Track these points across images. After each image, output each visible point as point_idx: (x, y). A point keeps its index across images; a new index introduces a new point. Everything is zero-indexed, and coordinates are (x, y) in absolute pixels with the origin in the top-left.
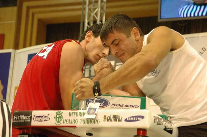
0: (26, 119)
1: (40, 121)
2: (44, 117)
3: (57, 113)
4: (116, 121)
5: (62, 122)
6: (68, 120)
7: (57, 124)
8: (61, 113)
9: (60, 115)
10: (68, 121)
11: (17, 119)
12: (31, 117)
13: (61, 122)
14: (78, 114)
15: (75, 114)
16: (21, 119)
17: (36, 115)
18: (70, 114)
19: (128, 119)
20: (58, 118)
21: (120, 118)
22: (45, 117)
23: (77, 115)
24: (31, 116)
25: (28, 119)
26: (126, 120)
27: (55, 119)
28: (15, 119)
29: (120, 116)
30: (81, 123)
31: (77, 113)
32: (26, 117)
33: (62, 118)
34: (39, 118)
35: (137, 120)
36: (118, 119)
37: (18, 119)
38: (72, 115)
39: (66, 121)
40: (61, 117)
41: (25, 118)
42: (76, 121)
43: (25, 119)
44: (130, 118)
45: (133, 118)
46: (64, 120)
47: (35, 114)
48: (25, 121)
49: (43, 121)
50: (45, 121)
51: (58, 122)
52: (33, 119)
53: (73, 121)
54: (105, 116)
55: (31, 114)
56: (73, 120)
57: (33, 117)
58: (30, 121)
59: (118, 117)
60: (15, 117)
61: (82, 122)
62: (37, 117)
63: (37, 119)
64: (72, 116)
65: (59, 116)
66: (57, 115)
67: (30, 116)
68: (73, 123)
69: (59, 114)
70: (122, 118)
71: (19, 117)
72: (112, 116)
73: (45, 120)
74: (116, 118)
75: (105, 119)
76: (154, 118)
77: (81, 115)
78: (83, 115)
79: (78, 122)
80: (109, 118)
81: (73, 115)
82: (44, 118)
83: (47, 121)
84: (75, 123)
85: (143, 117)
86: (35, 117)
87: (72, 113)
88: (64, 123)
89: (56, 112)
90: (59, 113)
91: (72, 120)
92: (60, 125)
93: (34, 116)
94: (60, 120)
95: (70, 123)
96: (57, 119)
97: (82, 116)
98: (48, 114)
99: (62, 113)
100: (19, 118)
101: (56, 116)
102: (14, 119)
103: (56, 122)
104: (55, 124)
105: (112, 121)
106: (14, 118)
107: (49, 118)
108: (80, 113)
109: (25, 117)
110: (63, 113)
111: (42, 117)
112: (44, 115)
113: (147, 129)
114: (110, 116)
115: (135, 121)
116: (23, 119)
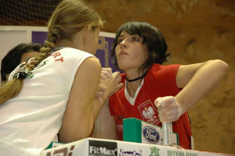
0: (110, 154)
2: (134, 153)
3: (152, 150)
8: (157, 150)
9: (157, 154)
11: (95, 152)
12: (116, 153)
14: (179, 154)
16: (101, 154)
17: (123, 150)
18: (169, 154)
22: (137, 154)
24: (116, 150)
25: (113, 155)
28: (93, 152)
31: (177, 153)
32: (109, 151)
34: (128, 155)
37: (98, 153)
38: (171, 154)
41: (107, 152)
43: (107, 154)
47: (121, 148)
52: (120, 155)
57: (119, 152)
60: (93, 148)
62: (125, 152)
65: (155, 154)
66: (152, 152)
67: (114, 151)
69: (155, 151)
71: (98, 149)
82: (135, 155)
86: (123, 153)
87: (172, 151)
89: (151, 148)
90: (155, 149)
93: (121, 150)
98: (141, 151)
99: (158, 151)
100: (99, 151)
101: (151, 154)
102: (91, 152)
106: (91, 150)
108: (181, 153)
109: (107, 150)
110: (160, 151)
111: (132, 153)
112: (134, 151)
116: (105, 153)
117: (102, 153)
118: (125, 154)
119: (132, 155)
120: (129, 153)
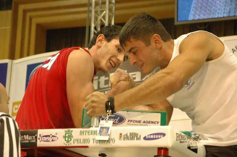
0: (31, 139)
1: (47, 141)
2: (51, 136)
3: (66, 132)
4: (134, 139)
5: (72, 142)
6: (79, 139)
7: (66, 145)
8: (70, 132)
9: (70, 134)
10: (79, 141)
12: (36, 137)
13: (70, 142)
14: (91, 132)
15: (87, 133)
17: (42, 135)
18: (82, 133)
19: (147, 137)
20: (67, 137)
21: (139, 136)
22: (53, 136)
23: (89, 133)
24: (36, 135)
25: (33, 139)
26: (145, 138)
27: (64, 138)
29: (138, 134)
30: (94, 143)
31: (89, 132)
32: (31, 137)
33: (72, 138)
34: (45, 138)
35: (158, 138)
36: (135, 138)
37: (22, 139)
38: (83, 133)
39: (77, 140)
40: (70, 137)
41: (29, 138)
42: (88, 140)
43: (29, 139)
44: (149, 136)
45: (153, 136)
46: (74, 139)
47: (40, 134)
48: (29, 142)
49: (51, 141)
50: (53, 141)
51: (68, 142)
52: (39, 139)
53: (85, 141)
54: (121, 134)
55: (37, 134)
56: (85, 139)
57: (38, 137)
58: (35, 141)
59: (136, 135)
61: (95, 141)
63: (43, 139)
64: (83, 135)
65: (68, 135)
66: (66, 134)
67: (35, 136)
68: (85, 143)
70: (140, 136)
71: (22, 137)
72: (129, 134)
73: (53, 139)
74: (134, 136)
75: (121, 137)
76: (177, 135)
77: (94, 133)
78: (95, 133)
79: (90, 141)
80: (125, 137)
81: (85, 133)
82: (51, 138)
83: (54, 140)
84: (87, 143)
85: (164, 135)
86: (41, 137)
87: (84, 131)
88: (74, 143)
89: (65, 131)
90: (69, 131)
91: (83, 139)
92: (70, 145)
94: (69, 140)
95: (81, 142)
96: (67, 139)
97: (94, 135)
98: (56, 133)
99: (72, 132)
100: (23, 138)
101: (65, 135)
103: (65, 142)
104: (64, 144)
105: (129, 140)
107: (57, 138)
108: (92, 131)
109: (29, 136)
110: (73, 132)
111: (49, 136)
112: (51, 135)
113: (169, 148)
114: (127, 134)
115: (156, 139)
116: (27, 139)
117: (26, 139)
118: (43, 138)
119: (49, 137)
120: (46, 136)
